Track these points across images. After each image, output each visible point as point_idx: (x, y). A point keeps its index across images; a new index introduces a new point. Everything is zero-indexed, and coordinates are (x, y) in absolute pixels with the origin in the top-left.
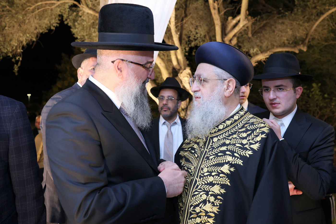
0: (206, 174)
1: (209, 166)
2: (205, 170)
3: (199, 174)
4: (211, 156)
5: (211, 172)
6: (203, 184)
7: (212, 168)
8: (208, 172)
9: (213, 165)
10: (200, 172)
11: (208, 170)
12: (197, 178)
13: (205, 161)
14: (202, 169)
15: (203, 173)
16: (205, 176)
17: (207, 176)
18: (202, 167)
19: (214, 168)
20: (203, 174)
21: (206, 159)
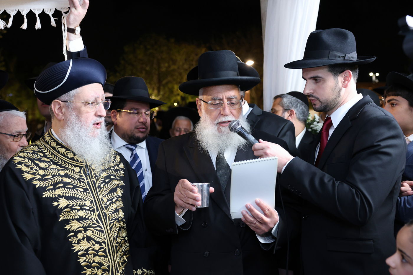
0: (108, 203)
1: (106, 195)
2: (105, 200)
3: (103, 206)
4: (101, 184)
5: (111, 200)
6: (111, 214)
7: (109, 196)
8: (108, 201)
9: (109, 193)
10: (103, 204)
11: (107, 199)
12: (104, 211)
13: (99, 191)
14: (102, 200)
15: (105, 203)
16: (108, 206)
17: (110, 204)
18: (100, 198)
19: (111, 195)
20: (106, 204)
21: (99, 189)
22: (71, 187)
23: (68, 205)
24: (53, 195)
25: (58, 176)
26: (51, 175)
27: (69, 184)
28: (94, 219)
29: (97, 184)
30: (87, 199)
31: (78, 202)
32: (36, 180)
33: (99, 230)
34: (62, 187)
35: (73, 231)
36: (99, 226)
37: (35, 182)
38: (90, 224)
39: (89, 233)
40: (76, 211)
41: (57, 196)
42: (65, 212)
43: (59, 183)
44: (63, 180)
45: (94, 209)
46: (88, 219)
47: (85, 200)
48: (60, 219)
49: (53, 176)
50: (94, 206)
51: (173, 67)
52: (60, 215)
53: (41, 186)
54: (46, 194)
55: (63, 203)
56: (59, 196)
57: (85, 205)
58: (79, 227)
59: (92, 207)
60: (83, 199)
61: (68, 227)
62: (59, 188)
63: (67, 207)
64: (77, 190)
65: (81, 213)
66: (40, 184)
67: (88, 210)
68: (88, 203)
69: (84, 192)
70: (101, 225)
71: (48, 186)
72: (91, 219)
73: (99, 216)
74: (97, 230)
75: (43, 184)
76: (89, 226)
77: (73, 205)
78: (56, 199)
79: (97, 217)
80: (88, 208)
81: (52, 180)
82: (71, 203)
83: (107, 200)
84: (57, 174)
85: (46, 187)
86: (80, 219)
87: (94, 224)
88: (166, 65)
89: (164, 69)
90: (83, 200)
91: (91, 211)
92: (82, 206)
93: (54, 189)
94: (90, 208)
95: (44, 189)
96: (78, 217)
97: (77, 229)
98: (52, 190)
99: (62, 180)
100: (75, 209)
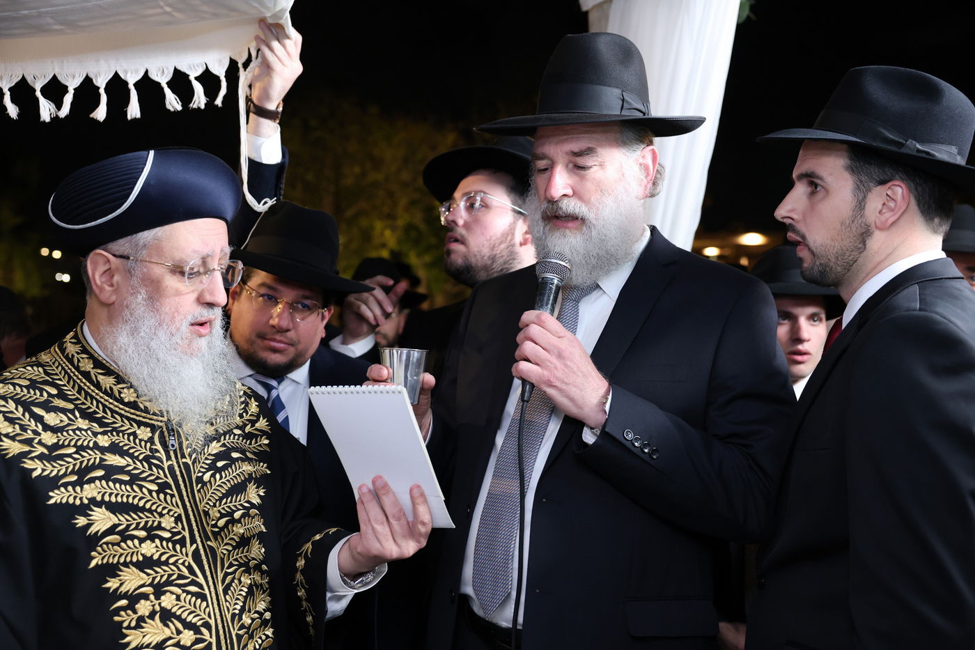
0: (222, 523)
1: (217, 500)
2: (214, 513)
3: (208, 529)
4: (204, 473)
5: (231, 514)
6: (229, 551)
7: (226, 503)
8: (222, 516)
9: (225, 496)
10: (208, 524)
11: (219, 511)
13: (199, 491)
14: (206, 513)
15: (213, 522)
16: (222, 529)
17: (226, 526)
18: (201, 508)
19: (231, 502)
20: (215, 526)
21: (200, 485)
22: (127, 478)
23: (116, 526)
24: (75, 498)
25: (91, 449)
26: (75, 446)
27: (121, 470)
28: (183, 564)
29: (195, 472)
30: (165, 512)
31: (141, 518)
32: (32, 459)
33: (193, 594)
34: (100, 478)
35: (125, 596)
36: (193, 583)
37: (29, 464)
38: (170, 576)
39: (167, 601)
40: (136, 542)
41: (86, 501)
42: (107, 543)
43: (94, 467)
44: (105, 460)
45: (184, 537)
46: (166, 563)
47: (161, 515)
48: (93, 563)
49: (80, 449)
50: (183, 529)
51: (374, 176)
52: (93, 553)
53: (45, 473)
54: (57, 497)
55: (102, 520)
56: (93, 501)
57: (159, 527)
58: (143, 586)
59: (179, 533)
60: (156, 511)
61: (112, 584)
62: (92, 480)
63: (111, 531)
64: (141, 487)
65: (149, 549)
66: (43, 470)
67: (168, 540)
68: (168, 522)
69: (158, 492)
70: (201, 580)
71: (65, 475)
72: (174, 564)
73: (196, 555)
74: (188, 593)
75: (51, 470)
76: (169, 583)
77: (128, 526)
78: (84, 510)
79: (190, 559)
80: (167, 535)
81: (75, 459)
82: (123, 520)
83: (218, 515)
84: (91, 445)
85: (58, 478)
86: (146, 564)
87: (181, 577)
88: (357, 170)
89: (349, 181)
90: (155, 514)
91: (174, 543)
92: (152, 528)
93: (80, 483)
94: (174, 534)
95: (54, 483)
96: (141, 558)
97: (135, 590)
98: (74, 484)
99: (102, 460)
100: (132, 538)
